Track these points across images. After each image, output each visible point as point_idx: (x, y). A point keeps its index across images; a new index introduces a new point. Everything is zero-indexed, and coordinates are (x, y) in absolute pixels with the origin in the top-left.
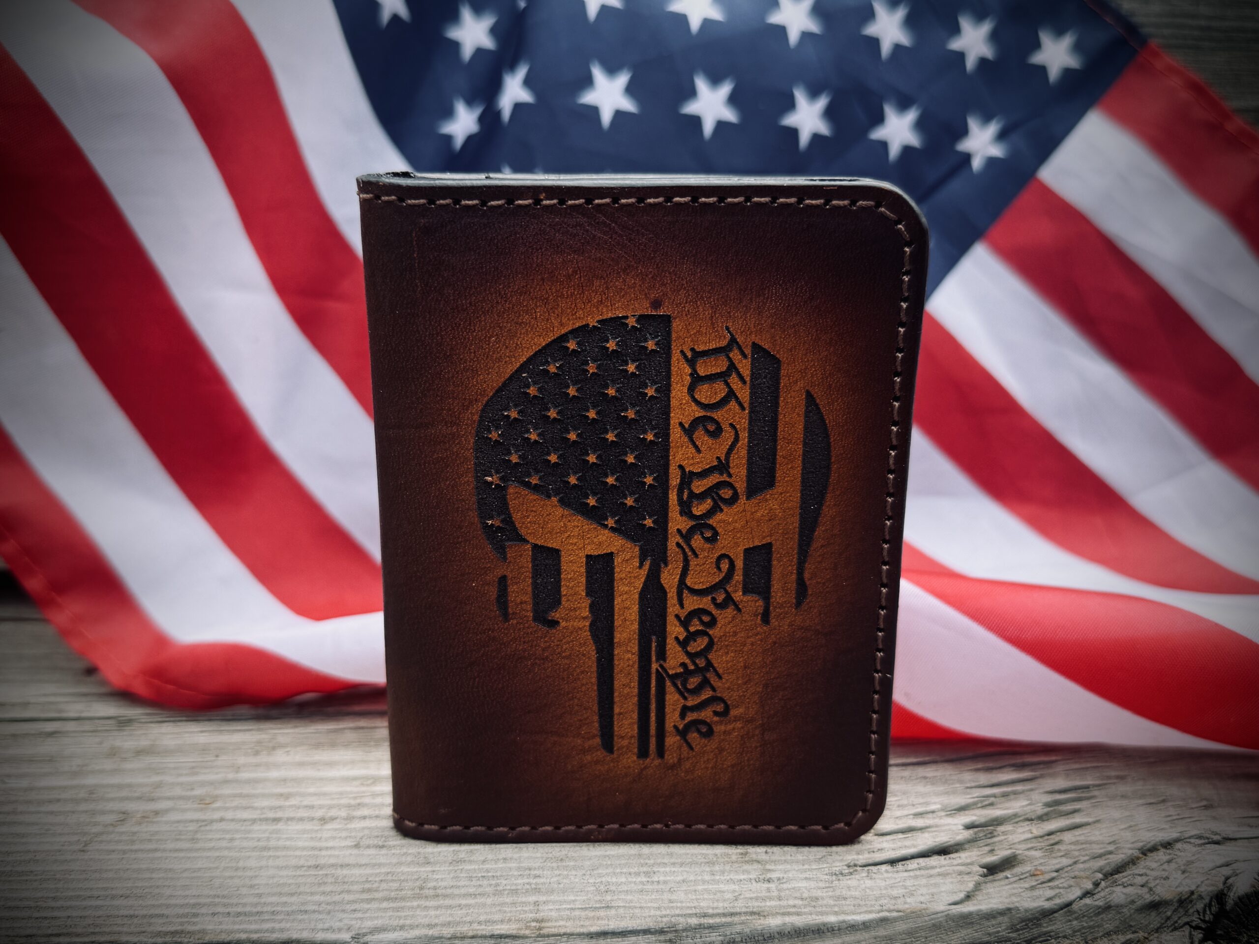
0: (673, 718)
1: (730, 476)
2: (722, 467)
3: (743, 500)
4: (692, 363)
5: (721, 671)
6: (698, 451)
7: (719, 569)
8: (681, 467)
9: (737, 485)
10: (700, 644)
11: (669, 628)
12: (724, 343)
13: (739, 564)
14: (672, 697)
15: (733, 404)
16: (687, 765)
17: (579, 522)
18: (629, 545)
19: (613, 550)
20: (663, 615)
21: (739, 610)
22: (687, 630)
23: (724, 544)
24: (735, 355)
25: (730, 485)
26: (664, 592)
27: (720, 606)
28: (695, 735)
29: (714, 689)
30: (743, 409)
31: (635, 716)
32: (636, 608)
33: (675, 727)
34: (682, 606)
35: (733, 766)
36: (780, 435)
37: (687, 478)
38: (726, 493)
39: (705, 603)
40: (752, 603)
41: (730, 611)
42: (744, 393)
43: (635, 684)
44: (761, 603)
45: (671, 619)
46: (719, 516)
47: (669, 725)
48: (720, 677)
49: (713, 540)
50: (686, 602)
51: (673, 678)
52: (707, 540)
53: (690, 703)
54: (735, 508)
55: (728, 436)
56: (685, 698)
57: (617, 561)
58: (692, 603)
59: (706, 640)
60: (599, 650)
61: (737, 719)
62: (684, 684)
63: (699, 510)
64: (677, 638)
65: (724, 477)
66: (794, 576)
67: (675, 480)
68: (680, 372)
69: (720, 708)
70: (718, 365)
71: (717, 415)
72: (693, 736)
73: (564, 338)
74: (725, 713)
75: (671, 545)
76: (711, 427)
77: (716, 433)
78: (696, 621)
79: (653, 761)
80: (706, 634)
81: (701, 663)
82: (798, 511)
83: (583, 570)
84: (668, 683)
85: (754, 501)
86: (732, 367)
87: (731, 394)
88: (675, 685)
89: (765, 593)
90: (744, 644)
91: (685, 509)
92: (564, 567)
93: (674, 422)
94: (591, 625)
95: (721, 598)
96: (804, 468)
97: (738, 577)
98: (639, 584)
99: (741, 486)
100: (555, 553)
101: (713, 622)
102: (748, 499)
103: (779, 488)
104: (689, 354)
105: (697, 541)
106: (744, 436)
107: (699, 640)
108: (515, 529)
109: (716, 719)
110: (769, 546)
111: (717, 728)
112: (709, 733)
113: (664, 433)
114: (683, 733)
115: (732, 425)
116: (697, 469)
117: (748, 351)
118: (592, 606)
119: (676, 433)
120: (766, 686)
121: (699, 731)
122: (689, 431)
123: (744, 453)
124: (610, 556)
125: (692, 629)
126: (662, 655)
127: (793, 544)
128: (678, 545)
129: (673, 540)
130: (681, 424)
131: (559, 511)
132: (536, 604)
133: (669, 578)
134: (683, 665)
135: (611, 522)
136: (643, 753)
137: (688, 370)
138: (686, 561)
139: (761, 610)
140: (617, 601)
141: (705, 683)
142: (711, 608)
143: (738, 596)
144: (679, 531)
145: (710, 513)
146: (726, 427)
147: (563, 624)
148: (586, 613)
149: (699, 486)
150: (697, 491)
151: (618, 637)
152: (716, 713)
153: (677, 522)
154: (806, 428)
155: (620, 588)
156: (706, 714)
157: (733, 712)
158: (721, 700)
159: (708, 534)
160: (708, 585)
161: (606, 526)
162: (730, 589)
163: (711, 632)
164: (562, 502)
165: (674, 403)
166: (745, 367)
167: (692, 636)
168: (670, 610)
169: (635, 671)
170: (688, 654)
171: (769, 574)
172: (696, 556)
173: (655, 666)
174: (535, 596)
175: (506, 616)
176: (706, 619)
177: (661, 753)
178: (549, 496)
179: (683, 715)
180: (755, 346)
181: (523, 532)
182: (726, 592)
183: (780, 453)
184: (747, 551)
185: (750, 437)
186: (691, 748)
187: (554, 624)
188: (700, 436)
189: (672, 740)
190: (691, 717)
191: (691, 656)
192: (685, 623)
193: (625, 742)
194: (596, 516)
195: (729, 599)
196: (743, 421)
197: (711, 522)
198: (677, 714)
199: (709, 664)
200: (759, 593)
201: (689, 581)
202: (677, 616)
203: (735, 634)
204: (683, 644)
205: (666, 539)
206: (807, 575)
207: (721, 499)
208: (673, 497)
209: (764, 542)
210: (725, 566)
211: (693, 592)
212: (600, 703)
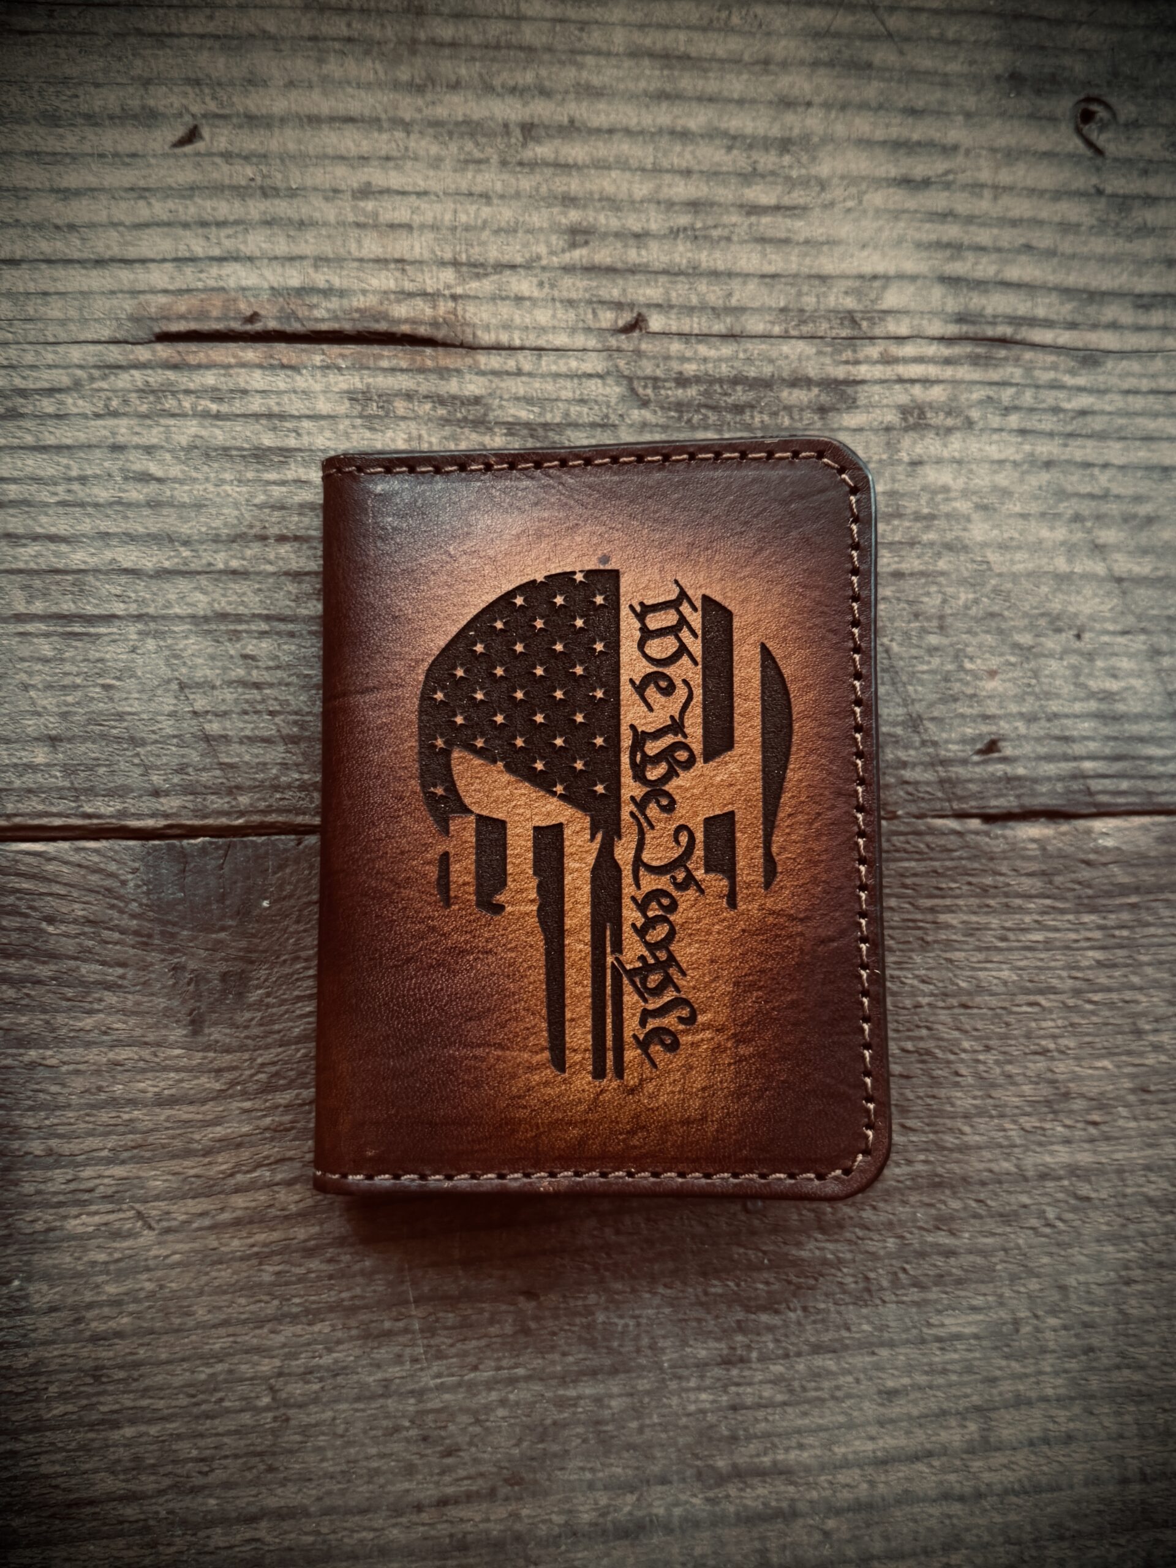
0: (631, 1026)
1: (685, 736)
2: (676, 726)
3: (700, 763)
4: (641, 617)
5: (684, 966)
6: (651, 709)
7: (678, 842)
8: (633, 727)
9: (694, 746)
10: (659, 933)
11: (625, 913)
12: (673, 597)
13: (700, 836)
14: (630, 998)
15: (685, 659)
16: (650, 1087)
17: (525, 789)
18: (579, 814)
19: (562, 820)
20: (618, 898)
21: (702, 891)
22: (645, 915)
23: (682, 811)
24: (685, 608)
25: (686, 747)
26: (619, 870)
27: (682, 886)
28: (659, 1048)
29: (678, 990)
30: (696, 663)
31: (589, 1023)
32: (587, 888)
33: (635, 1037)
34: (638, 887)
35: (704, 1089)
36: (737, 690)
37: (640, 739)
38: (682, 756)
39: (663, 882)
40: (717, 883)
41: (691, 893)
42: (696, 647)
43: (588, 982)
44: (725, 882)
45: (626, 901)
46: (675, 782)
47: (628, 1035)
48: (684, 974)
49: (670, 808)
50: (643, 882)
51: (632, 973)
52: (663, 809)
53: (651, 1007)
54: (693, 772)
55: (681, 693)
56: (646, 1001)
57: (567, 832)
58: (650, 883)
59: (667, 928)
60: (548, 941)
61: (706, 1027)
62: (644, 981)
63: (653, 774)
64: (634, 925)
65: (680, 738)
66: (761, 851)
67: (626, 742)
68: (629, 627)
69: (685, 1013)
70: (669, 619)
71: (669, 671)
72: (656, 1049)
73: (511, 594)
74: (691, 1020)
75: (625, 815)
76: (663, 684)
77: (668, 690)
78: (654, 905)
79: (610, 1083)
80: (667, 920)
81: (662, 955)
82: (760, 775)
83: (530, 844)
84: (625, 981)
85: (713, 764)
86: (683, 621)
87: (683, 649)
88: (633, 983)
89: (730, 873)
90: (709, 933)
91: (639, 776)
92: (510, 841)
93: (624, 678)
94: (539, 910)
95: (681, 876)
96: (764, 728)
97: (699, 852)
98: (591, 859)
99: (697, 747)
100: (500, 825)
101: (673, 907)
102: (706, 761)
103: (737, 750)
104: (638, 609)
105: (653, 811)
106: (698, 692)
107: (659, 928)
108: (459, 798)
109: (681, 1027)
110: (732, 814)
111: (684, 1039)
112: (674, 1046)
113: (614, 691)
114: (644, 1045)
115: (685, 682)
116: (650, 729)
117: (698, 604)
118: (540, 887)
119: (627, 692)
120: (737, 984)
121: (662, 1043)
122: (640, 689)
123: (699, 711)
124: (559, 828)
125: (650, 914)
126: (618, 947)
127: (758, 812)
128: (632, 814)
129: (627, 809)
130: (632, 681)
131: (507, 777)
132: (479, 886)
133: (624, 853)
134: (642, 958)
135: (559, 789)
136: (599, 1073)
137: (638, 625)
138: (642, 833)
139: (726, 891)
140: (568, 879)
141: (667, 981)
142: (671, 889)
143: (699, 874)
144: (633, 798)
145: (666, 778)
146: (678, 682)
147: (509, 909)
148: (533, 895)
149: (653, 748)
150: (651, 753)
151: (569, 923)
152: (681, 1020)
153: (631, 788)
154: (763, 684)
155: (570, 864)
156: (669, 1021)
157: (701, 1019)
158: (686, 1002)
159: (664, 802)
160: (665, 861)
161: (554, 794)
162: (691, 867)
163: (672, 918)
164: (509, 768)
165: (624, 658)
166: (695, 620)
167: (651, 923)
168: (625, 891)
169: (587, 965)
170: (647, 945)
171: (733, 848)
172: (652, 827)
173: (610, 959)
174: (478, 877)
175: (447, 901)
176: (665, 902)
177: (619, 1072)
178: (494, 762)
179: (643, 1023)
180: (706, 598)
181: (467, 801)
182: (688, 870)
183: (737, 711)
184: (708, 821)
185: (704, 694)
186: (654, 1065)
187: (499, 908)
188: (651, 692)
189: (631, 1054)
190: (652, 1024)
191: (651, 947)
192: (642, 907)
193: (578, 1057)
194: (543, 782)
195: (690, 878)
196: (695, 676)
197: (666, 788)
198: (637, 1019)
199: (671, 958)
200: (723, 872)
201: (646, 857)
202: (633, 899)
203: (699, 920)
204: (641, 932)
205: (619, 809)
206: (774, 849)
207: (678, 762)
208: (625, 759)
209: (726, 810)
210: (684, 839)
211: (652, 870)
212: (549, 1007)
